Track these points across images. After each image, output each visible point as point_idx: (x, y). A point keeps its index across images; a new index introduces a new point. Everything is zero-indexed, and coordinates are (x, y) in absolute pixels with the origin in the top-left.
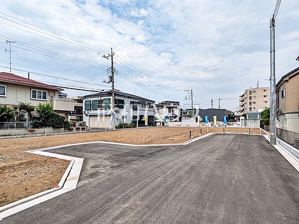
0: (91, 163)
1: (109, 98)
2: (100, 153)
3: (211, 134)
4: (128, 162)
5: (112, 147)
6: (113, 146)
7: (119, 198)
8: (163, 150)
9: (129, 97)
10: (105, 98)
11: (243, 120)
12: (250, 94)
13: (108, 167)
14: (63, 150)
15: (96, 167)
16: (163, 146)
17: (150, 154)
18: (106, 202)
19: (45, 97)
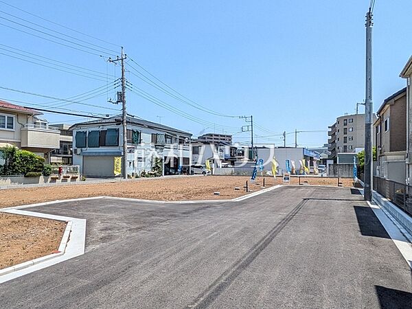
0: (99, 225)
1: (117, 127)
2: (110, 212)
3: (279, 186)
4: (152, 224)
5: (126, 205)
6: (127, 203)
7: (145, 262)
8: (204, 208)
9: (149, 127)
10: (109, 127)
11: (332, 166)
12: (345, 125)
13: (124, 230)
14: (50, 208)
15: (106, 229)
16: (204, 204)
17: (184, 213)
18: (129, 267)
19: (11, 125)
